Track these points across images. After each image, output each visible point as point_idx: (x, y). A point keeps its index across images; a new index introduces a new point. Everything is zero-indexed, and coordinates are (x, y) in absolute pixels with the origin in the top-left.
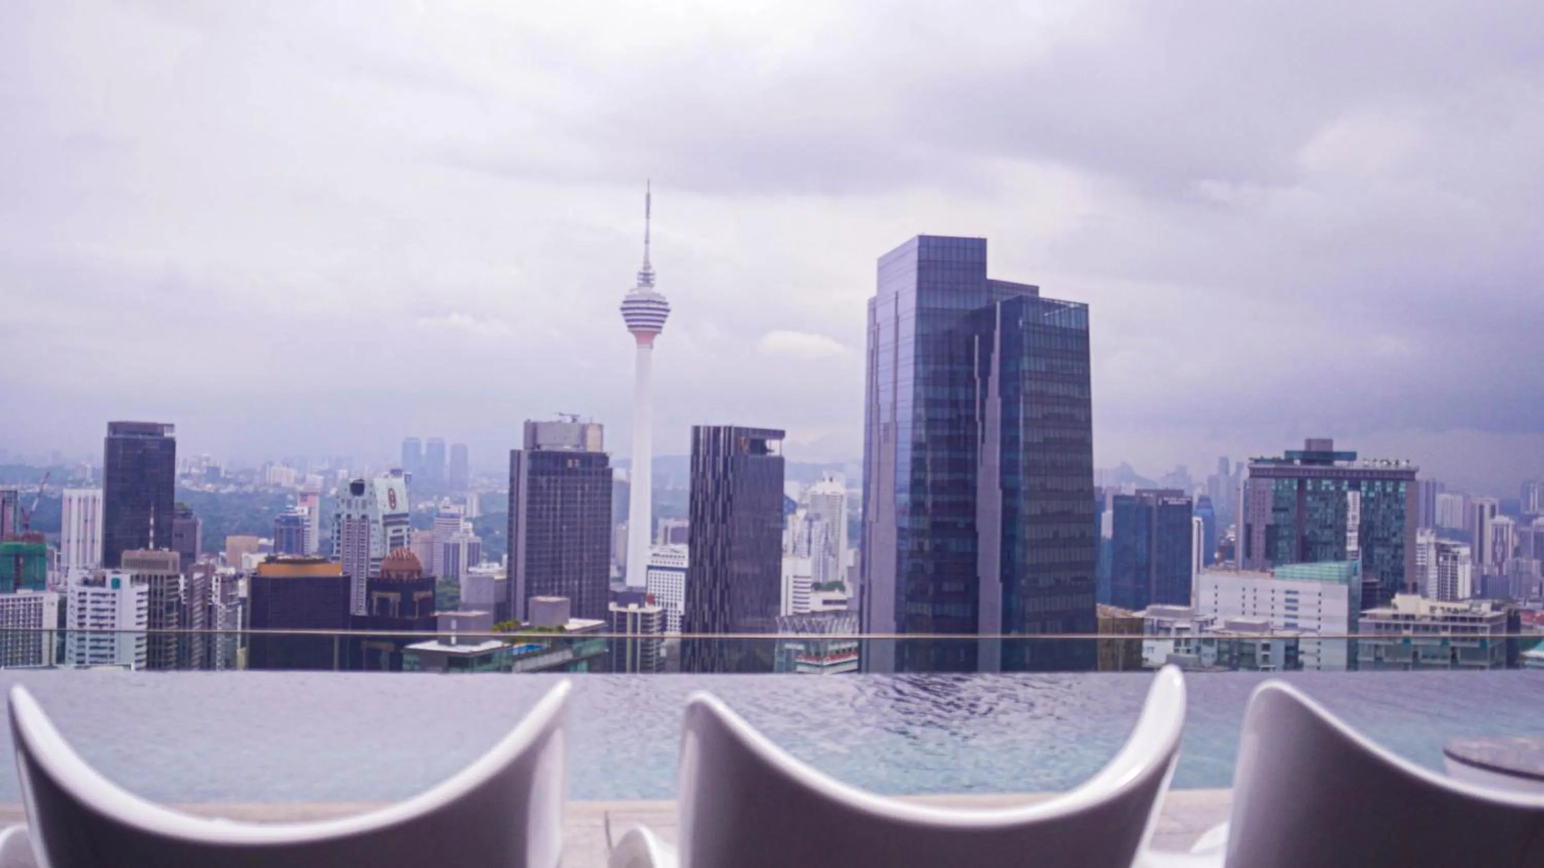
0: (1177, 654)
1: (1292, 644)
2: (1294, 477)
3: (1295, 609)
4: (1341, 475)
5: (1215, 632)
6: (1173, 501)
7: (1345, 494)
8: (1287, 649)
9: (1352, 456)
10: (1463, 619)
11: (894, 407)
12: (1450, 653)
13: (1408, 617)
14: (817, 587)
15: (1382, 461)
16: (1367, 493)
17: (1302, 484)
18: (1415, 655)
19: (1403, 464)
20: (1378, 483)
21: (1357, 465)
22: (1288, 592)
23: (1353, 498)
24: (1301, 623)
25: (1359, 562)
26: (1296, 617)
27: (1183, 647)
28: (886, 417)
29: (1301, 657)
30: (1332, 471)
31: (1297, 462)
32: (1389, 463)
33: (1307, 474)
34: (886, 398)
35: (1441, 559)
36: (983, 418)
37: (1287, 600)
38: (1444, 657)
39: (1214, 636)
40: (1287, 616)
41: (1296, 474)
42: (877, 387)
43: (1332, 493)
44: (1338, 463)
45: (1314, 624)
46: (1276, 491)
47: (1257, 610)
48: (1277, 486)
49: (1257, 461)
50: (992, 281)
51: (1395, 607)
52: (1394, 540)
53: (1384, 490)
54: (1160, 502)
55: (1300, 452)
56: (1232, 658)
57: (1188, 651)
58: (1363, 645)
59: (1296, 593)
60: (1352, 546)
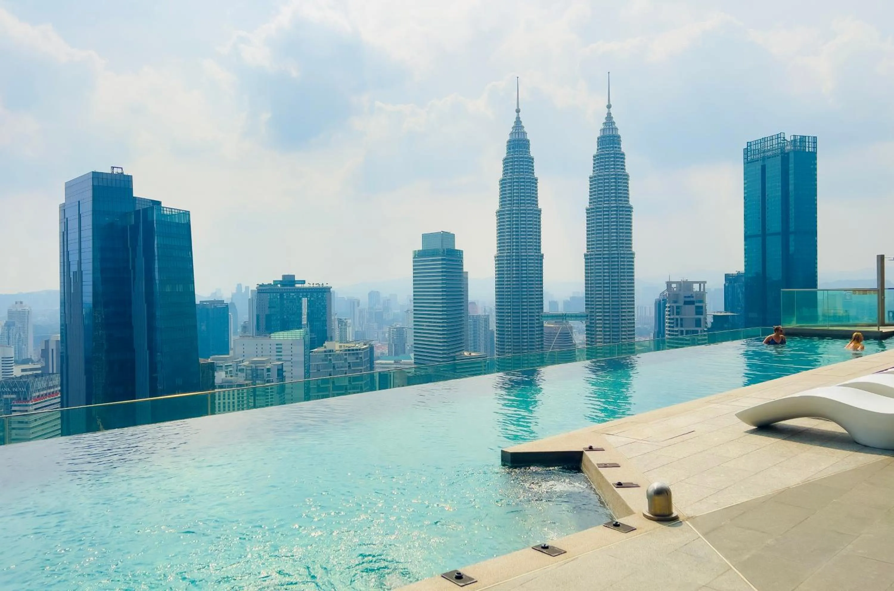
0: (227, 378)
1: (280, 368)
2: (278, 292)
3: (281, 352)
4: (299, 291)
5: (245, 366)
6: (219, 306)
7: (301, 299)
8: (278, 370)
9: (303, 282)
10: (353, 350)
11: (80, 263)
12: (347, 365)
13: (330, 351)
14: (17, 363)
15: (316, 284)
16: (310, 299)
17: (281, 295)
18: (334, 367)
19: (325, 285)
20: (315, 294)
21: (306, 285)
22: (277, 345)
23: (305, 301)
24: (284, 358)
25: (308, 329)
26: (281, 355)
27: (229, 375)
28: (74, 268)
29: (284, 374)
30: (294, 289)
31: (279, 285)
32: (319, 285)
33: (284, 291)
34: (74, 258)
35: (340, 325)
36: (134, 268)
37: (277, 348)
38: (345, 367)
39: (244, 367)
40: (277, 355)
41: (279, 291)
42: (68, 252)
43: (295, 299)
44: (297, 285)
45: (289, 358)
46: (270, 299)
47: (263, 354)
48: (270, 296)
49: (260, 286)
50: (135, 198)
51: (325, 347)
52: (322, 319)
53: (317, 297)
54: (213, 307)
55: (280, 281)
56: (253, 377)
57: (231, 376)
58: (312, 365)
59: (281, 344)
60: (304, 321)
